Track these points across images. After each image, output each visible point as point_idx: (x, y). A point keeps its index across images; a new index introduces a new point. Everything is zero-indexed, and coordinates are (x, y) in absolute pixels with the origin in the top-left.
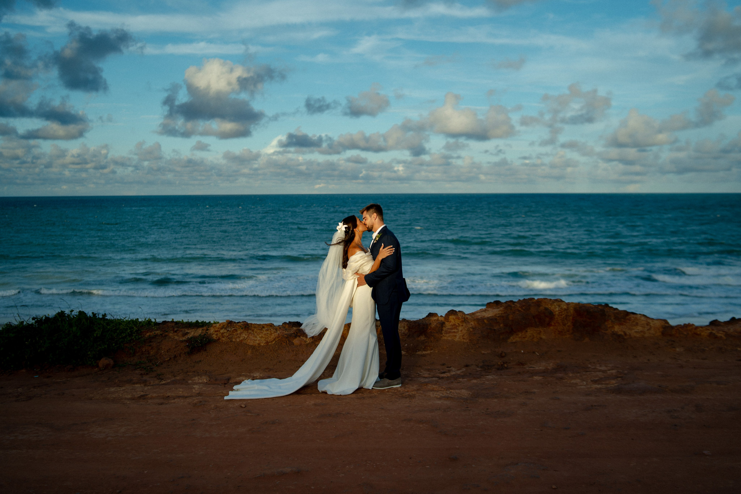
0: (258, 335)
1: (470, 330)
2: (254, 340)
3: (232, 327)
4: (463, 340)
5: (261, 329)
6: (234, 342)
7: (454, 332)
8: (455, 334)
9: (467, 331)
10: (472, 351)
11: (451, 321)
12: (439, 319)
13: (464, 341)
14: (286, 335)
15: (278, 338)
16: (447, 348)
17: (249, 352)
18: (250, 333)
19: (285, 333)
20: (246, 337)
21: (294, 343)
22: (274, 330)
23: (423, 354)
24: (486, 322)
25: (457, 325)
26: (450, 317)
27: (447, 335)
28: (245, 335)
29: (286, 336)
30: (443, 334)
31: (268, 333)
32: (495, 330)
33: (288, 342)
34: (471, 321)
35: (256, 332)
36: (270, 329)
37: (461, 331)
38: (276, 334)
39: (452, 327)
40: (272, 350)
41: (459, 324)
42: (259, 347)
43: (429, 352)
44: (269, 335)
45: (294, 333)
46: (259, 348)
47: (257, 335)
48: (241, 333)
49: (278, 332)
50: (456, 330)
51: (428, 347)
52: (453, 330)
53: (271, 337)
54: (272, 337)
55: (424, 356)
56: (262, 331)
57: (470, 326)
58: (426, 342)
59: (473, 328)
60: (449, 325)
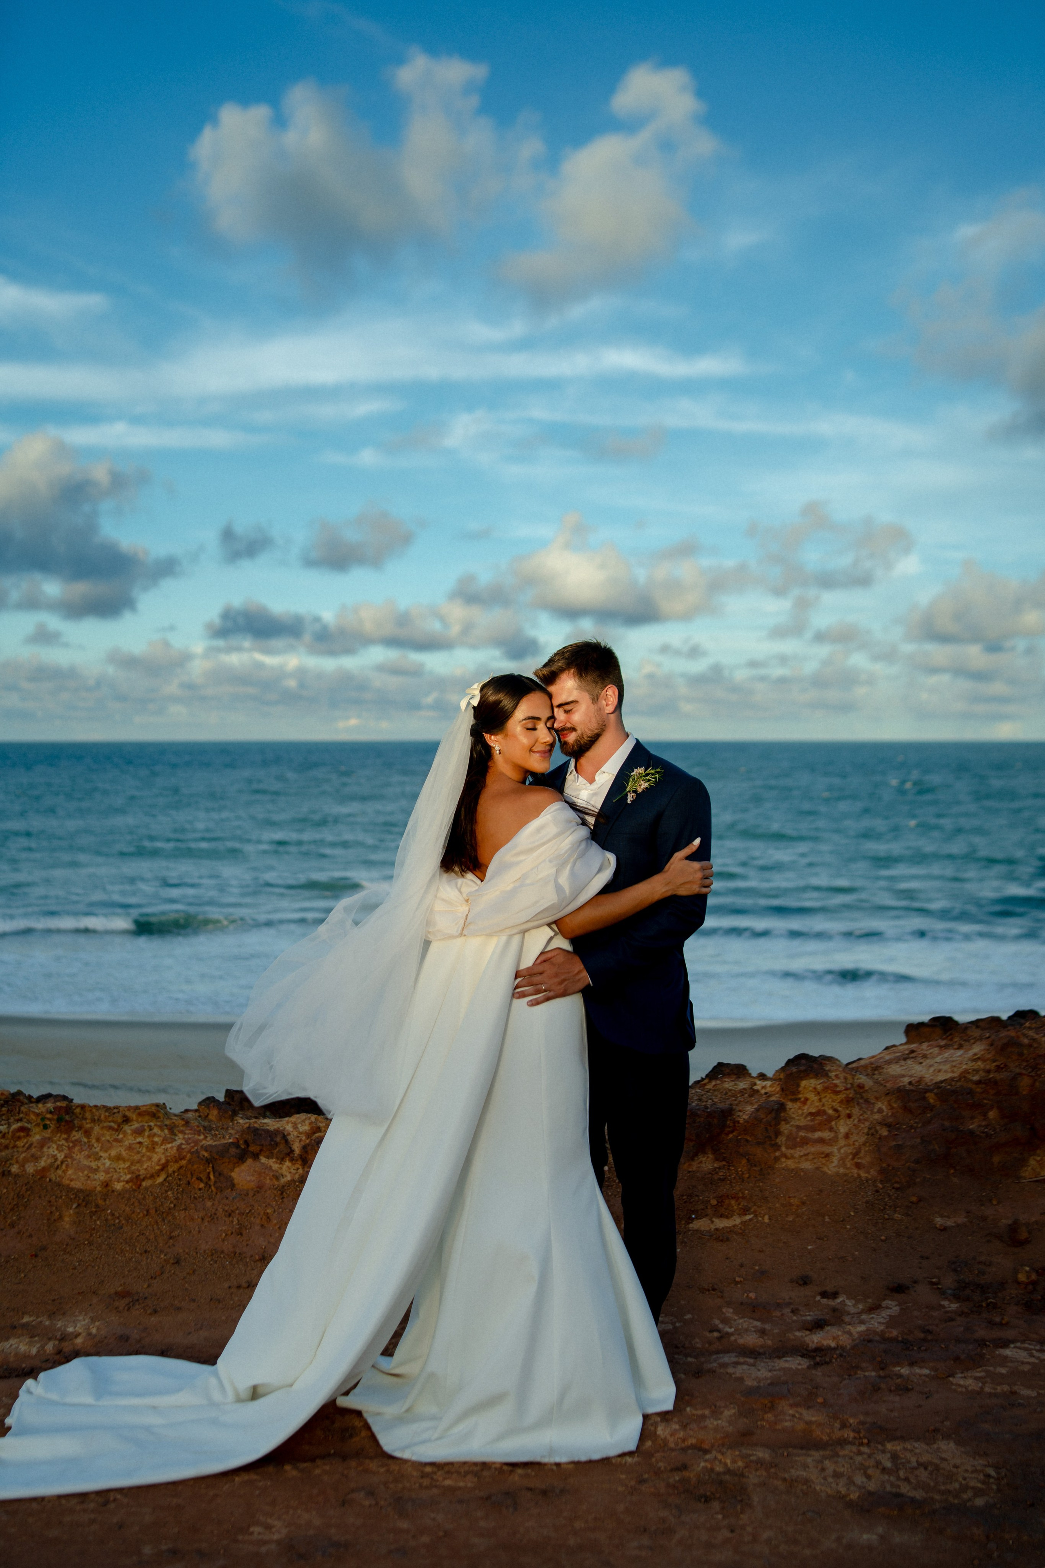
0: (106, 1151)
1: (877, 1131)
2: (90, 1168)
3: (12, 1120)
4: (855, 1171)
5: (116, 1127)
6: (17, 1176)
7: (822, 1141)
8: (826, 1149)
9: (868, 1134)
10: (897, 1216)
11: (807, 1099)
12: (755, 1088)
13: (859, 1175)
14: (206, 1151)
15: (176, 1161)
16: (804, 1203)
17: (67, 1219)
18: (77, 1142)
19: (204, 1142)
20: (60, 1156)
21: (236, 1181)
22: (162, 1130)
23: (717, 1229)
24: (932, 1101)
25: (830, 1112)
26: (804, 1083)
27: (798, 1152)
28: (57, 1149)
29: (206, 1154)
30: (783, 1149)
31: (140, 1143)
32: (972, 1132)
33: (212, 1177)
34: (877, 1098)
35: (98, 1140)
36: (151, 1129)
37: (847, 1136)
38: (171, 1148)
39: (812, 1120)
40: (152, 1212)
41: (836, 1110)
42: (105, 1197)
43: (737, 1220)
44: (144, 1150)
45: (236, 1145)
46: (105, 1200)
47: (101, 1150)
48: (43, 1144)
49: (180, 1140)
50: (826, 1135)
51: (733, 1202)
52: (818, 1135)
53: (150, 1158)
54: (155, 1158)
55: (721, 1236)
56: (121, 1136)
57: (877, 1116)
58: (722, 1180)
59: (889, 1126)
60: (800, 1112)
